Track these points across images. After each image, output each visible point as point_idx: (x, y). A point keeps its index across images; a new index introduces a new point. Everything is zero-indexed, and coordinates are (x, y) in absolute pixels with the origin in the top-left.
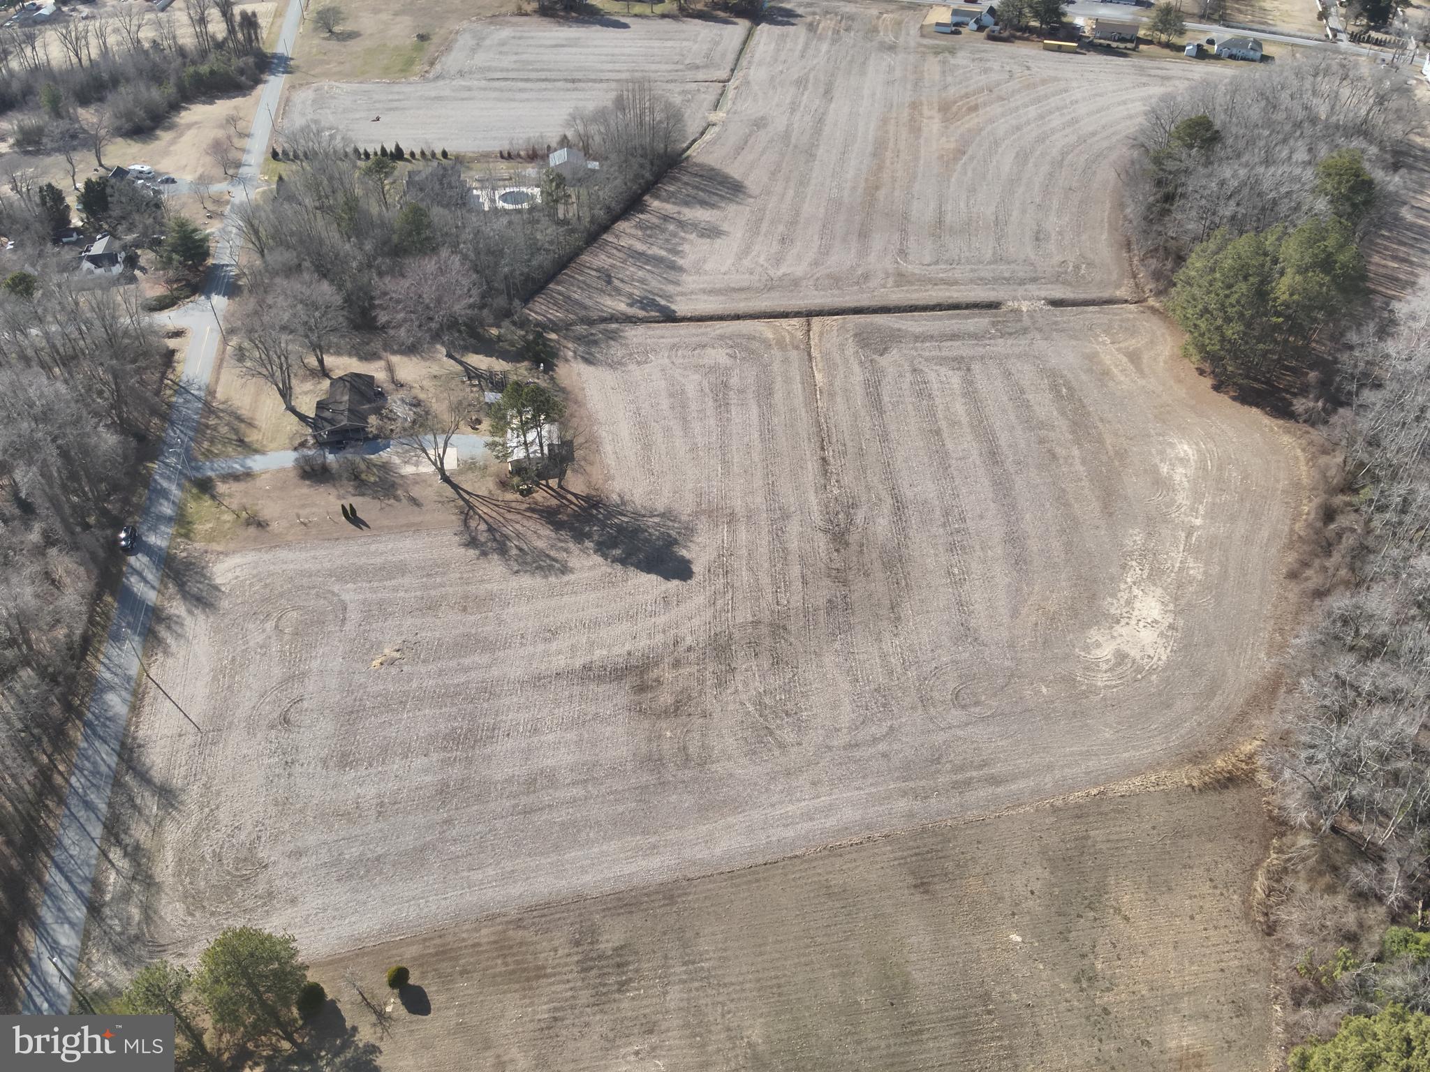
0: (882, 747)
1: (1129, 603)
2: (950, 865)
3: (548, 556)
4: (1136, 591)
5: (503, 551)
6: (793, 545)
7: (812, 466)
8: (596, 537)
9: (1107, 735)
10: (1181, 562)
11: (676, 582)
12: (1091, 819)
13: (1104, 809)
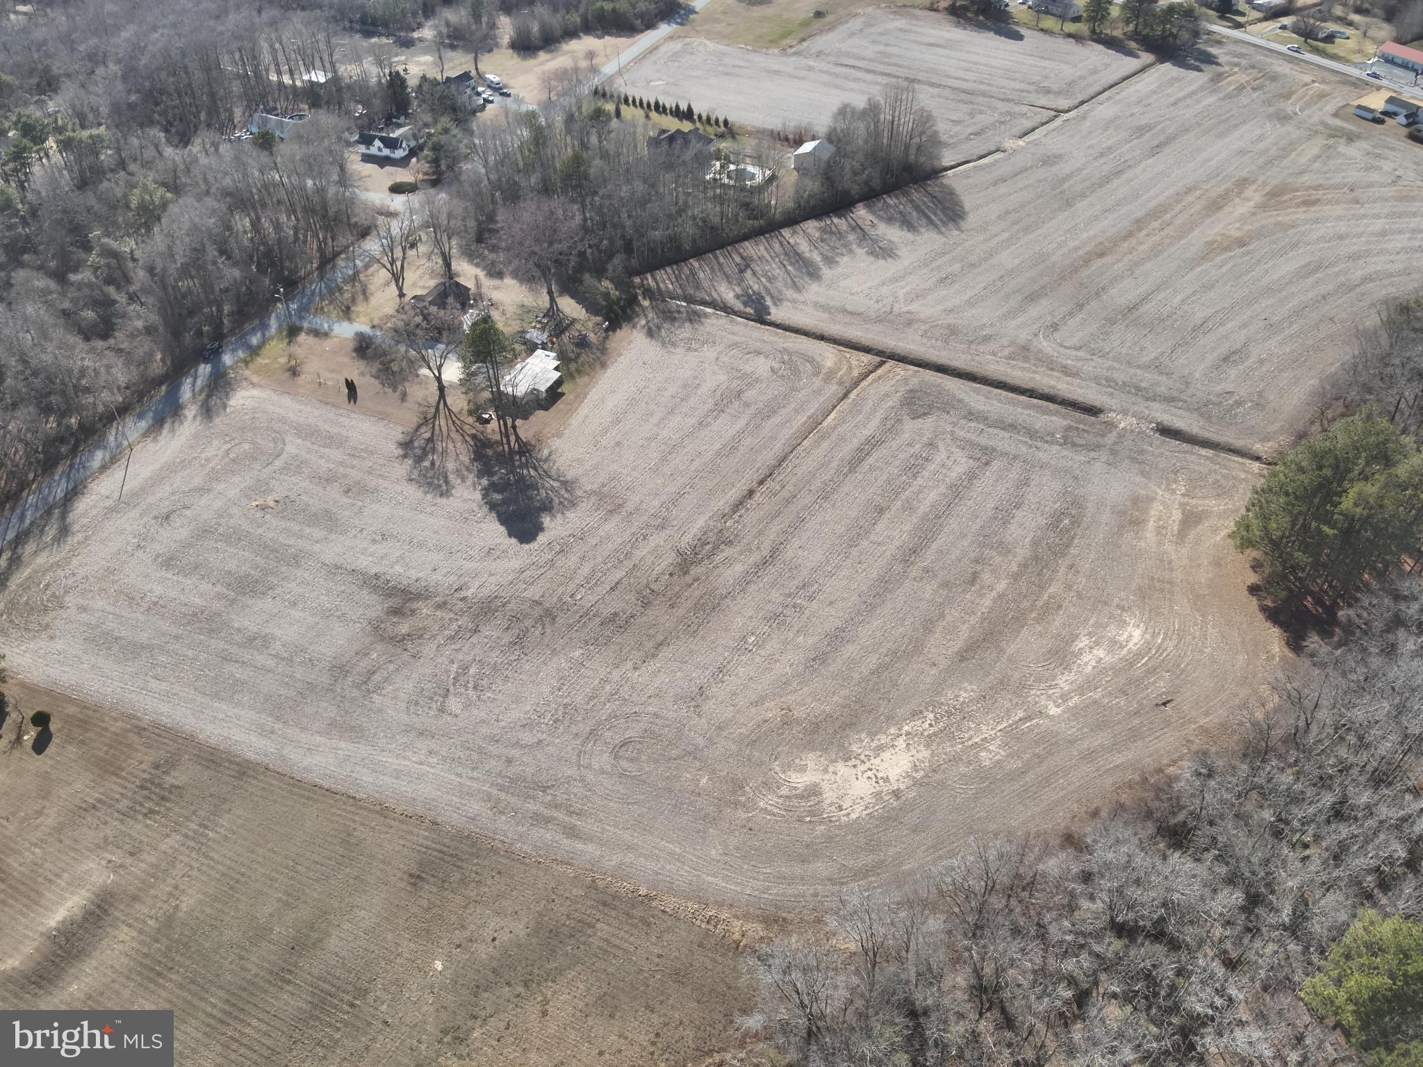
0: (515, 753)
1: (880, 749)
2: (456, 876)
3: (446, 477)
4: (901, 743)
5: (419, 460)
7: (734, 494)
8: (495, 478)
9: (713, 852)
10: (984, 740)
11: (514, 541)
12: (613, 913)
13: (637, 913)
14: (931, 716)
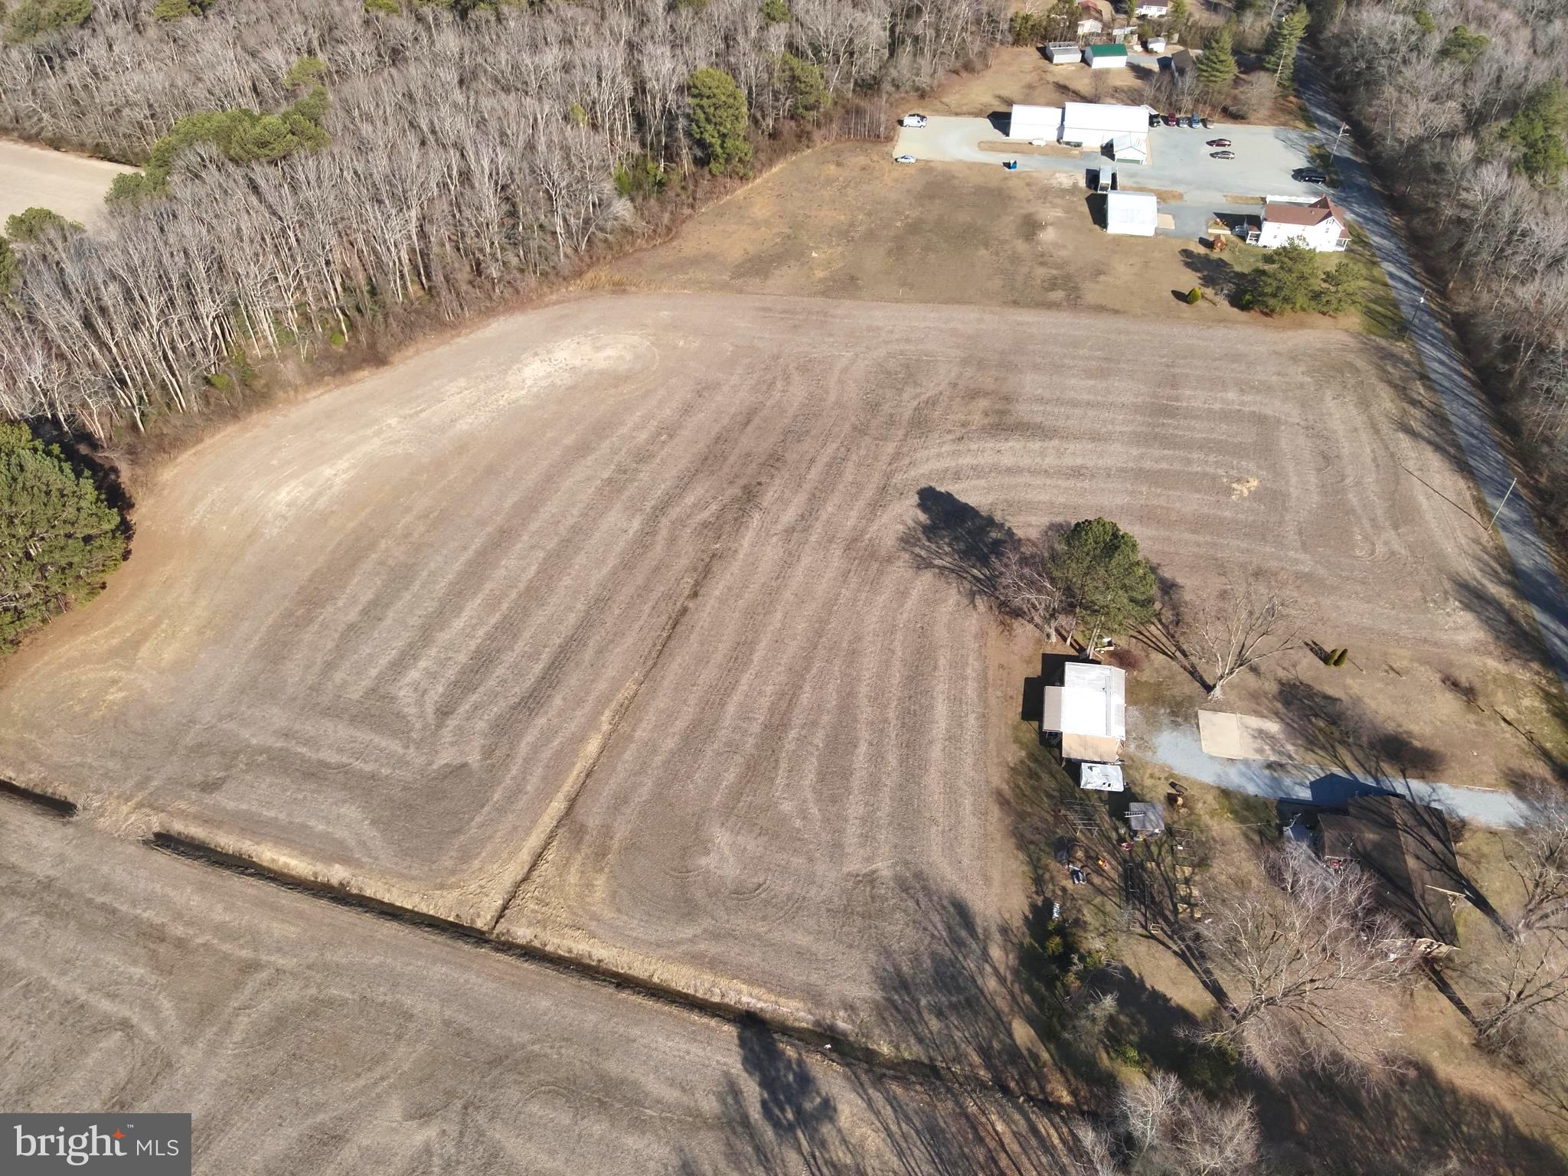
6: (800, 498)
14: (501, 403)
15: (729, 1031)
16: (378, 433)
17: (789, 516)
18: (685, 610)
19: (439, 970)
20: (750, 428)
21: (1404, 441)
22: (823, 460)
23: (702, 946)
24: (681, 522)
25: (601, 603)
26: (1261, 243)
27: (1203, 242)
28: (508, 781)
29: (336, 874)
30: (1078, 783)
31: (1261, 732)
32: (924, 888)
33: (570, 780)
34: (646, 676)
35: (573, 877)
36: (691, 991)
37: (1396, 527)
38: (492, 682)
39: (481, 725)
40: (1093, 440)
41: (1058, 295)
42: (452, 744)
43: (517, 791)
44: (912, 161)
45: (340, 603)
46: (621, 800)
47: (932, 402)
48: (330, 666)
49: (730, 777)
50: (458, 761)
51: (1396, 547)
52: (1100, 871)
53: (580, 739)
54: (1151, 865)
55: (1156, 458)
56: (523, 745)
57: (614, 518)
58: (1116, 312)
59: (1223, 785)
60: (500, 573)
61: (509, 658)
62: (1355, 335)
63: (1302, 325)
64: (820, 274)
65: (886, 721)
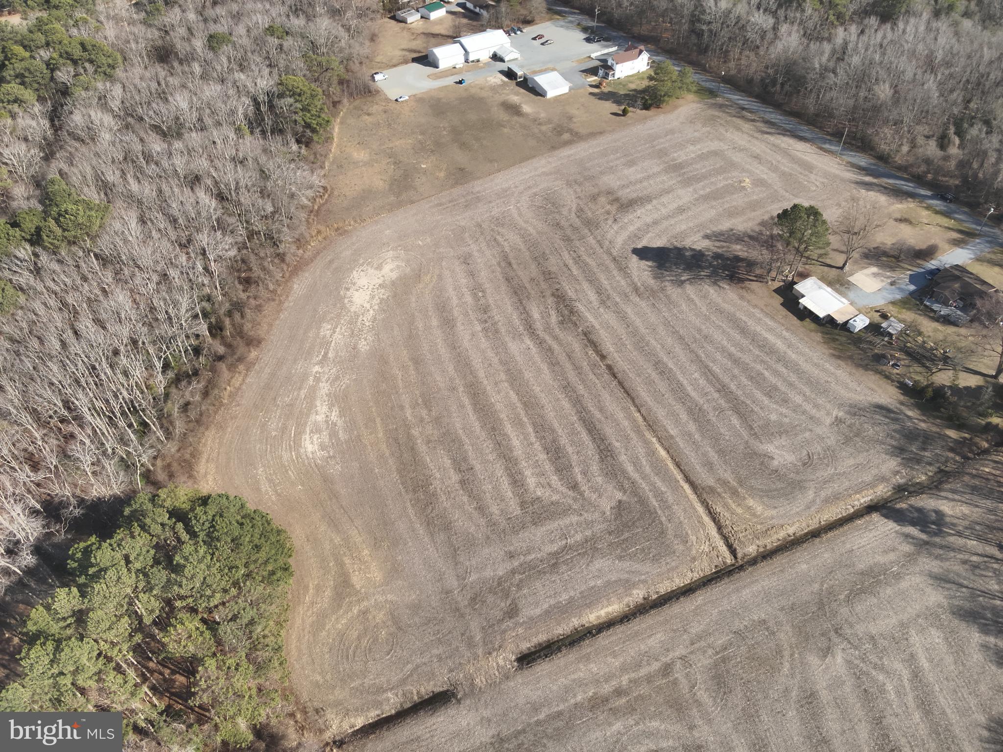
4: (368, 306)
6: (586, 285)
10: (334, 332)
14: (367, 324)
15: (875, 516)
16: (317, 380)
17: (592, 296)
18: (609, 368)
19: (746, 593)
20: (515, 266)
21: (771, 138)
22: (570, 262)
23: (823, 494)
24: (548, 328)
25: (567, 388)
26: (616, 77)
27: (591, 86)
28: (651, 495)
29: (638, 595)
30: (852, 332)
31: (873, 274)
32: (860, 409)
33: (675, 472)
34: (636, 406)
35: (739, 511)
36: (840, 516)
37: (812, 173)
38: (574, 457)
39: (600, 479)
40: (668, 193)
41: (566, 136)
42: (600, 496)
43: (659, 495)
44: (407, 98)
45: (438, 475)
46: (709, 466)
47: (580, 210)
48: (481, 509)
49: (735, 421)
50: (614, 503)
51: (821, 180)
52: (898, 359)
53: (652, 453)
54: (909, 345)
55: (703, 188)
56: (632, 474)
57: (514, 347)
58: (601, 133)
59: (889, 300)
60: (499, 406)
61: (564, 441)
62: (699, 102)
63: (676, 107)
64: (442, 175)
65: (758, 356)
